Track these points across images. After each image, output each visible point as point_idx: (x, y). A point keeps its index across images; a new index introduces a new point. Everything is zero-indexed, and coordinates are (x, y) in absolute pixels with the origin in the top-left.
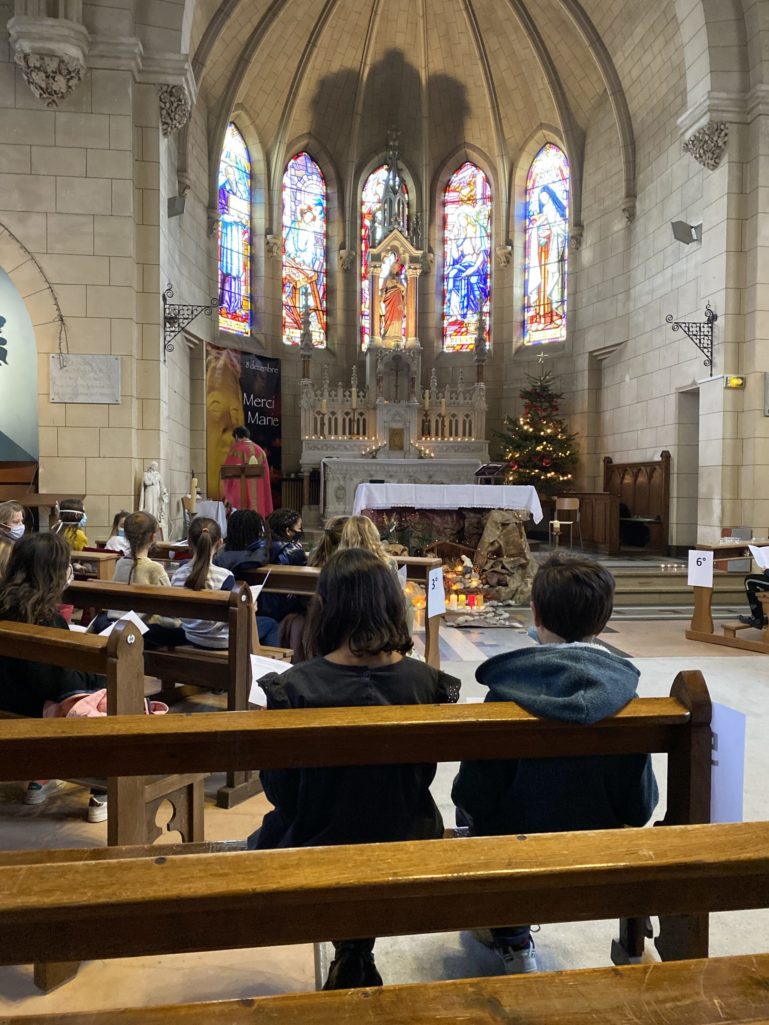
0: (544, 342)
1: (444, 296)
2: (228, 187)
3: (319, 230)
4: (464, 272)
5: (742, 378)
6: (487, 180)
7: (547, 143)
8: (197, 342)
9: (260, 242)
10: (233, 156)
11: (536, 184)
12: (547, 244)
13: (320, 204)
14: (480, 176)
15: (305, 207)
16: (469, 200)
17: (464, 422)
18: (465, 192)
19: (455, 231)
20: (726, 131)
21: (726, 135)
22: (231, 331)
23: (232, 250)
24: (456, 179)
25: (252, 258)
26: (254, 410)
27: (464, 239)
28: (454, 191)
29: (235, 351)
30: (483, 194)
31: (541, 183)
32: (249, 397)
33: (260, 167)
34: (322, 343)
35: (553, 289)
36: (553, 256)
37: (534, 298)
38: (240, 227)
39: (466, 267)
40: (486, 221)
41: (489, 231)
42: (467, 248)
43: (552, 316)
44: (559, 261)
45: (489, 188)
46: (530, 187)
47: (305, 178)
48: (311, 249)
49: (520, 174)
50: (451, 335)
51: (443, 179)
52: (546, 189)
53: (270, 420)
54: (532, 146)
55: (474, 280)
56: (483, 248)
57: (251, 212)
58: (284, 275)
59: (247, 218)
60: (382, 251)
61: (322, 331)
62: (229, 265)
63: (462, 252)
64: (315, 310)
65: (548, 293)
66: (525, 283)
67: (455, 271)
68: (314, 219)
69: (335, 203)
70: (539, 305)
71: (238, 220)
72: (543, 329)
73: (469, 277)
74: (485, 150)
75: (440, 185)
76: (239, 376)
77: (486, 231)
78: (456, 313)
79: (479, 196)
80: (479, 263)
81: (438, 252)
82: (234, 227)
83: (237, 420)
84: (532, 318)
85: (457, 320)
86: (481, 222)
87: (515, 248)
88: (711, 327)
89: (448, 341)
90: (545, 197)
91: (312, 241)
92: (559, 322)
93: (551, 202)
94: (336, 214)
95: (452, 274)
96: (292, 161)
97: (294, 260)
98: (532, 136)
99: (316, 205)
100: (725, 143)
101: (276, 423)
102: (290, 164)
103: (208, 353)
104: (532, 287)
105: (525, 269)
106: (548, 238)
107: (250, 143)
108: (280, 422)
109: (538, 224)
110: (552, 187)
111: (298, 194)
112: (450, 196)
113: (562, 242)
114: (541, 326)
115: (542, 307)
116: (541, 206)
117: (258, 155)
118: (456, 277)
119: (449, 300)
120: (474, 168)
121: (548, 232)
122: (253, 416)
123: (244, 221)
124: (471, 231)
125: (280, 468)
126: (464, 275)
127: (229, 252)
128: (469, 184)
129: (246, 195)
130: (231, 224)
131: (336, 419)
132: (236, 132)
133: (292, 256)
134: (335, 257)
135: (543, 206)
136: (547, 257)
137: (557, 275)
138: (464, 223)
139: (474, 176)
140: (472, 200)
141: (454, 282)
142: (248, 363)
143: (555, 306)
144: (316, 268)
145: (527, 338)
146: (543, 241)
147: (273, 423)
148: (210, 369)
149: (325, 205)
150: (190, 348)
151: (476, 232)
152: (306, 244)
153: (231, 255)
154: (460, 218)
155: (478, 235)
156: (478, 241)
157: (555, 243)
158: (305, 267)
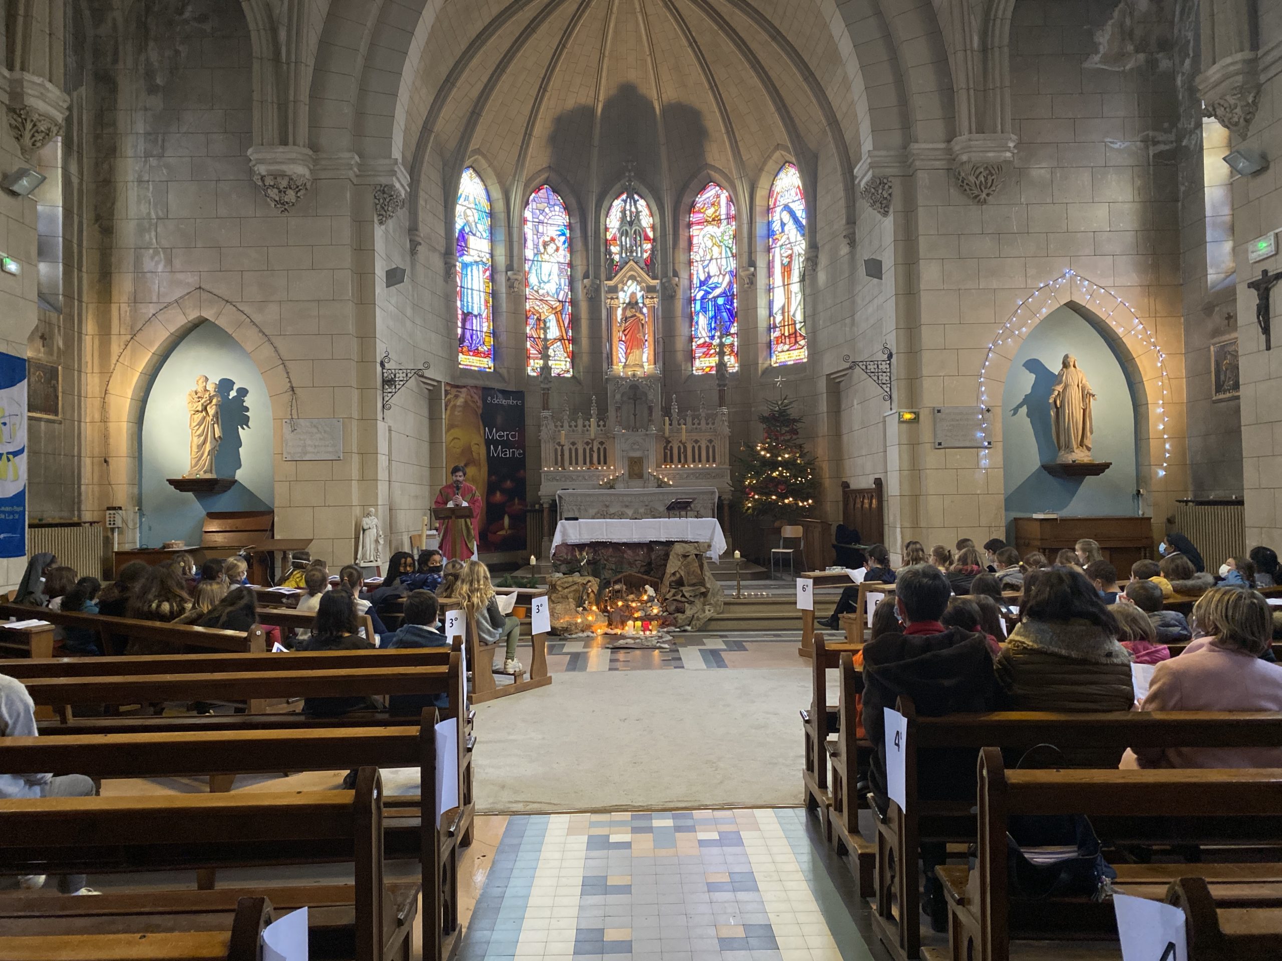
0: (789, 363)
1: (692, 319)
2: (467, 229)
3: (562, 261)
4: (709, 293)
5: (914, 413)
6: (730, 200)
7: (786, 162)
8: (435, 384)
9: (501, 279)
10: (471, 199)
11: (778, 203)
12: (790, 263)
13: (563, 234)
14: (724, 196)
15: (548, 239)
16: (714, 220)
17: (707, 447)
18: (710, 212)
19: (701, 252)
20: (890, 184)
21: (890, 187)
22: (473, 368)
23: (472, 289)
24: (700, 200)
25: (494, 294)
26: (496, 443)
27: (711, 259)
28: (699, 212)
29: (476, 387)
30: (727, 214)
32: (491, 432)
33: (500, 206)
34: (568, 371)
35: (796, 310)
36: (795, 276)
37: (779, 318)
38: (480, 266)
39: (713, 289)
40: (730, 241)
41: (734, 251)
42: (713, 269)
43: (796, 337)
44: (800, 282)
45: (733, 208)
46: (772, 206)
47: (547, 210)
48: (555, 278)
49: (761, 194)
50: (699, 358)
51: (686, 200)
52: (787, 208)
53: (513, 452)
54: (771, 165)
55: (720, 301)
56: (729, 269)
57: (492, 249)
58: (528, 308)
59: (488, 256)
60: (619, 283)
61: (569, 360)
62: (470, 304)
63: (708, 273)
64: (560, 340)
65: (792, 313)
66: (770, 304)
67: (702, 293)
68: (557, 250)
69: (578, 233)
70: (784, 326)
71: (478, 259)
72: (788, 350)
73: (715, 298)
74: (726, 171)
75: (683, 207)
76: (480, 411)
77: (731, 252)
78: (704, 335)
79: (723, 217)
80: (725, 284)
81: (684, 275)
82: (474, 267)
83: (479, 454)
84: (777, 338)
85: (706, 342)
86: (726, 243)
87: (758, 269)
88: (890, 364)
89: (697, 363)
90: (786, 217)
91: (555, 269)
92: (802, 342)
93: (791, 222)
94: (579, 245)
95: (699, 297)
96: (533, 195)
97: (537, 292)
98: (769, 157)
99: (559, 235)
100: (890, 195)
101: (520, 454)
102: (531, 198)
103: (447, 393)
104: (777, 307)
105: (770, 289)
106: (790, 256)
107: (489, 183)
108: (524, 453)
109: (779, 243)
110: (791, 205)
111: (540, 227)
112: (694, 218)
114: (786, 347)
115: (786, 328)
116: (783, 225)
117: (497, 194)
118: (703, 298)
119: (697, 323)
120: (718, 188)
121: (790, 252)
122: (496, 450)
123: (484, 260)
124: (716, 250)
125: (525, 500)
126: (710, 296)
127: (470, 291)
128: (713, 204)
129: (486, 234)
130: (471, 264)
131: (576, 450)
132: (474, 175)
133: (535, 288)
134: (579, 286)
135: (785, 224)
136: (789, 277)
137: (799, 296)
138: (709, 244)
139: (718, 196)
140: (716, 220)
141: (702, 304)
142: (489, 398)
143: (798, 326)
144: (561, 298)
145: (774, 359)
146: (786, 261)
147: (516, 455)
148: (449, 408)
149: (568, 235)
150: (429, 390)
151: (721, 253)
152: (550, 275)
153: (472, 294)
154: (706, 239)
155: (724, 255)
156: (724, 261)
157: (797, 262)
158: (549, 298)
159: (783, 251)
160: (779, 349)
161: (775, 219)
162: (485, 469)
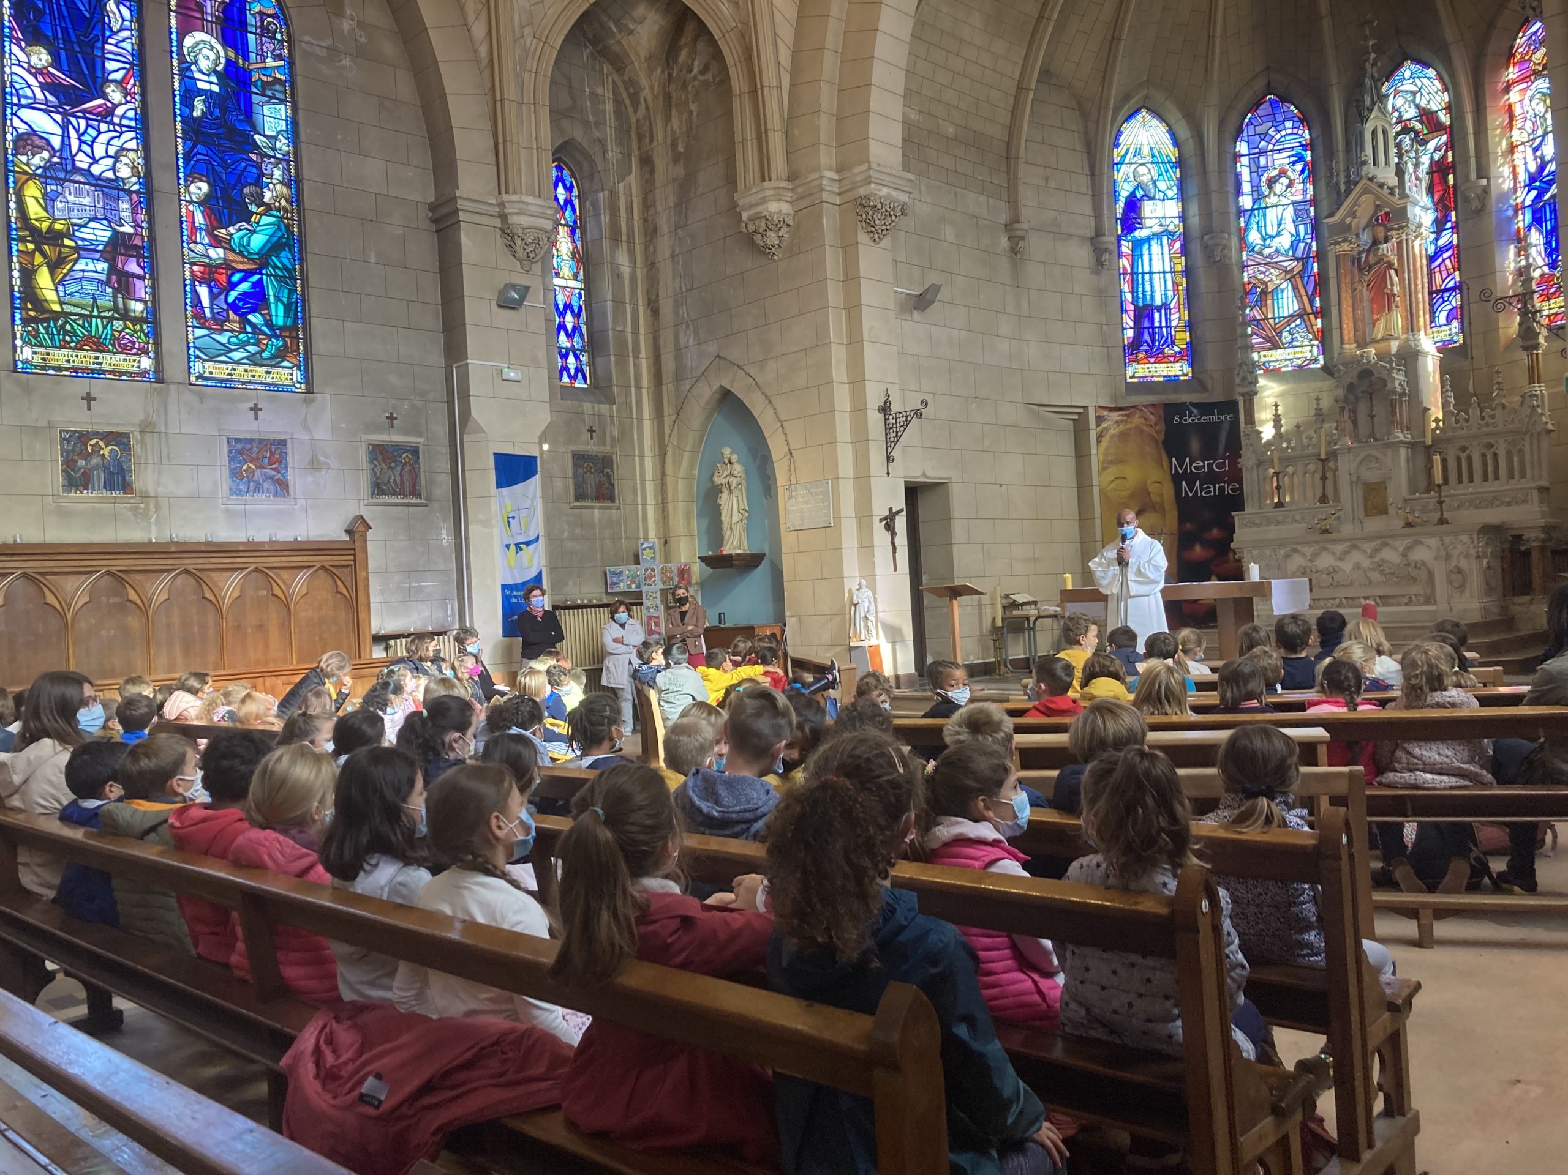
2: (1139, 194)
3: (1300, 198)
4: (1545, 192)
8: (1081, 410)
9: (1196, 247)
10: (1145, 151)
13: (1301, 158)
15: (1275, 173)
17: (1510, 454)
18: (1540, 55)
19: (1529, 125)
22: (1156, 379)
23: (1151, 273)
24: (1520, 42)
25: (1188, 272)
26: (1191, 479)
28: (1520, 62)
29: (1155, 405)
32: (1181, 463)
33: (1190, 147)
34: (1316, 360)
38: (1165, 239)
47: (1272, 132)
48: (1289, 228)
53: (1222, 489)
59: (1177, 221)
60: (1346, 217)
61: (1316, 342)
62: (1148, 294)
63: (1541, 158)
64: (1300, 316)
67: (1532, 194)
68: (1290, 185)
69: (1321, 151)
71: (1160, 229)
76: (1161, 437)
81: (1504, 170)
83: (1161, 496)
91: (1289, 214)
94: (1323, 169)
95: (1529, 200)
96: (1249, 115)
97: (1260, 253)
99: (1294, 163)
103: (1099, 420)
107: (1173, 120)
108: (1241, 488)
111: (1263, 161)
112: (1512, 74)
122: (1191, 486)
123: (1171, 228)
127: (1146, 276)
130: (1148, 239)
133: (1257, 248)
138: (1541, 109)
141: (1533, 212)
142: (1177, 418)
144: (1299, 254)
147: (1228, 491)
148: (1103, 440)
149: (1307, 159)
152: (1279, 225)
153: (1151, 279)
158: (1281, 258)
162: (1172, 515)
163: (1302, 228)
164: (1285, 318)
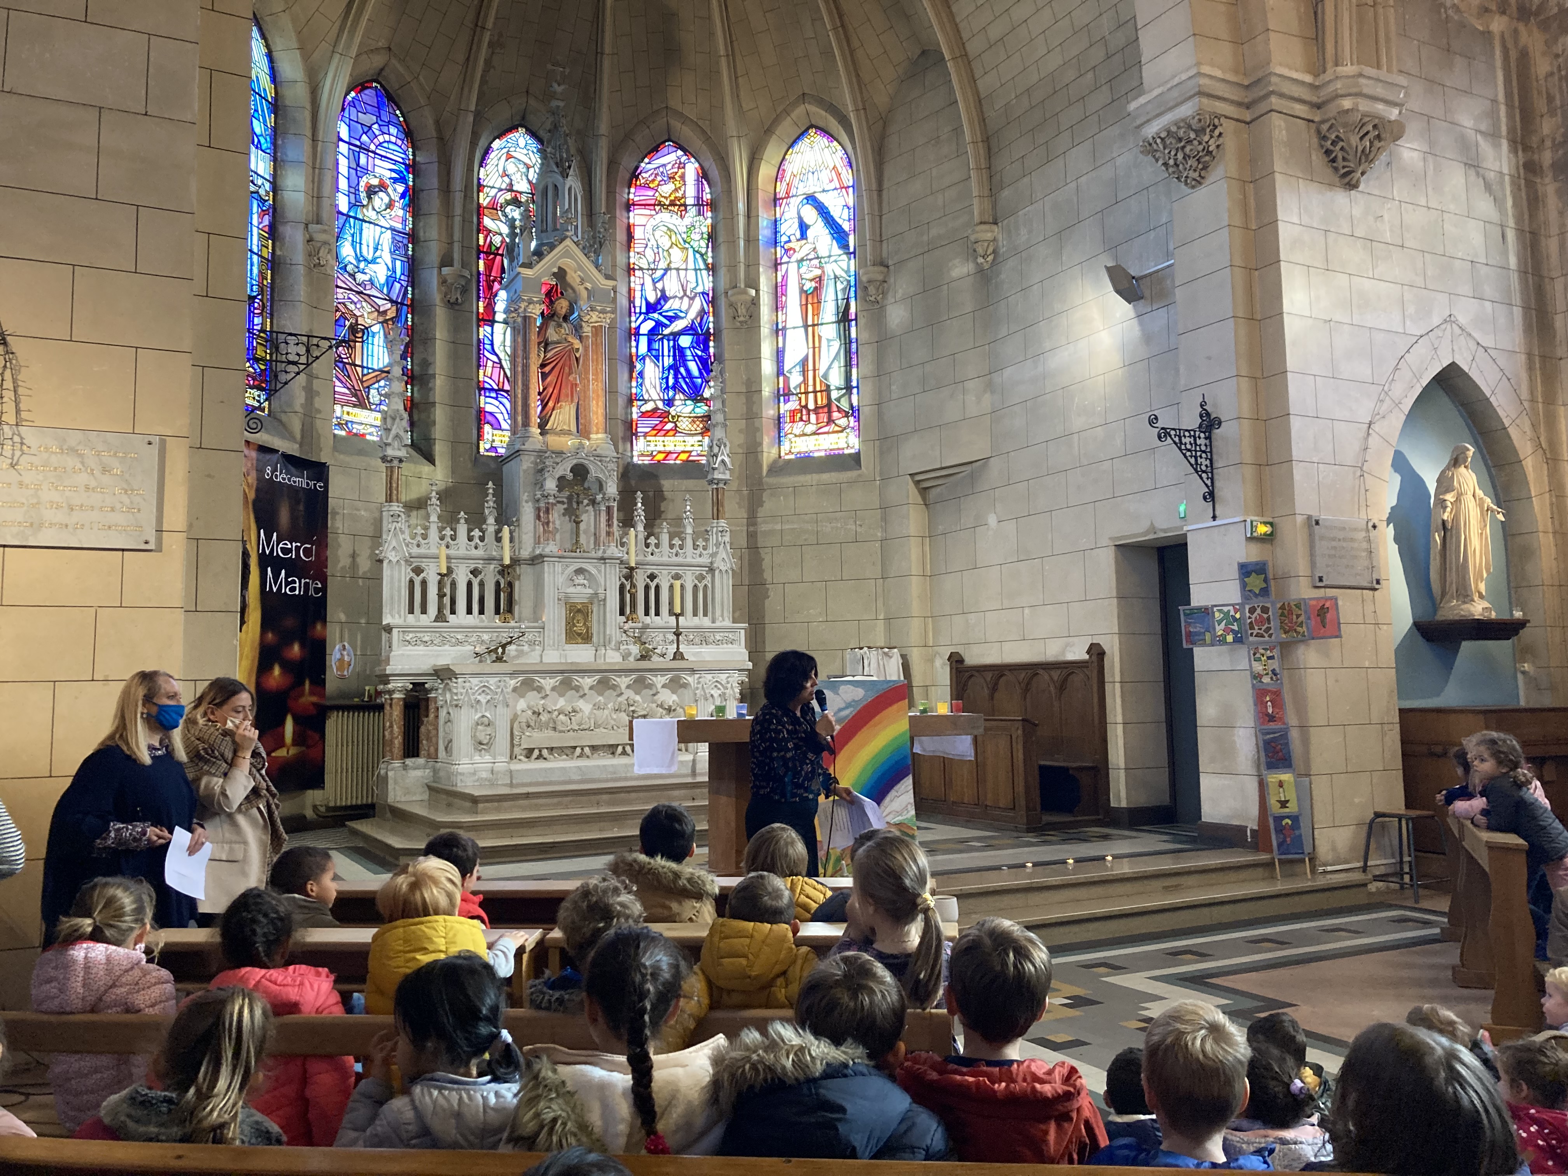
0: (816, 454)
1: (632, 367)
3: (400, 227)
4: (666, 326)
5: (1271, 524)
6: (704, 175)
7: (812, 126)
11: (793, 191)
12: (817, 289)
13: (402, 179)
14: (691, 169)
15: (375, 182)
16: (672, 204)
17: (695, 588)
18: (667, 189)
19: (649, 254)
20: (1222, 130)
21: (1222, 135)
24: (648, 167)
26: (278, 565)
27: (666, 270)
28: (646, 187)
30: (698, 198)
31: (802, 189)
33: (297, 94)
35: (829, 368)
36: (829, 312)
37: (795, 379)
39: (671, 319)
40: (703, 243)
42: (671, 285)
43: (830, 412)
44: (838, 322)
45: (707, 190)
46: (781, 194)
48: (387, 257)
49: (766, 171)
50: (646, 435)
51: (627, 162)
52: (811, 199)
53: (306, 586)
54: (787, 128)
55: (685, 341)
56: (700, 289)
59: (268, 187)
63: (663, 291)
65: (821, 372)
67: (650, 324)
69: (432, 181)
70: (806, 393)
72: (815, 433)
73: (676, 336)
74: (705, 125)
75: (623, 174)
76: (252, 496)
77: (705, 261)
78: (655, 397)
79: (690, 201)
80: (692, 314)
84: (793, 413)
85: (657, 409)
86: (695, 245)
87: (761, 293)
88: (1209, 439)
89: (640, 445)
90: (810, 214)
92: (843, 422)
93: (820, 223)
94: (432, 201)
95: (644, 329)
96: (353, 94)
97: (353, 276)
98: (787, 112)
99: (395, 180)
100: (1218, 146)
101: (317, 590)
102: (349, 98)
104: (791, 360)
106: (819, 279)
107: (278, 44)
108: (324, 589)
109: (797, 256)
110: (821, 197)
113: (844, 290)
114: (810, 428)
115: (811, 396)
116: (804, 228)
118: (652, 332)
119: (641, 374)
120: (680, 153)
121: (818, 272)
122: (276, 576)
123: (262, 192)
124: (677, 256)
125: (322, 684)
128: (672, 178)
131: (453, 584)
133: (350, 268)
134: (432, 279)
135: (807, 227)
136: (816, 313)
137: (836, 345)
138: (665, 243)
139: (681, 166)
140: (677, 205)
141: (650, 343)
143: (834, 395)
144: (394, 295)
145: (785, 447)
146: (809, 286)
147: (311, 592)
151: (686, 261)
152: (376, 249)
154: (658, 234)
155: (691, 265)
156: (691, 275)
157: (831, 290)
159: (802, 271)
160: (797, 431)
161: (786, 216)
162: (256, 616)
163: (398, 263)
164: (375, 370)
